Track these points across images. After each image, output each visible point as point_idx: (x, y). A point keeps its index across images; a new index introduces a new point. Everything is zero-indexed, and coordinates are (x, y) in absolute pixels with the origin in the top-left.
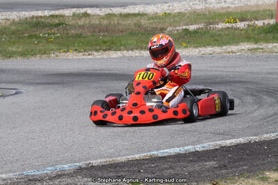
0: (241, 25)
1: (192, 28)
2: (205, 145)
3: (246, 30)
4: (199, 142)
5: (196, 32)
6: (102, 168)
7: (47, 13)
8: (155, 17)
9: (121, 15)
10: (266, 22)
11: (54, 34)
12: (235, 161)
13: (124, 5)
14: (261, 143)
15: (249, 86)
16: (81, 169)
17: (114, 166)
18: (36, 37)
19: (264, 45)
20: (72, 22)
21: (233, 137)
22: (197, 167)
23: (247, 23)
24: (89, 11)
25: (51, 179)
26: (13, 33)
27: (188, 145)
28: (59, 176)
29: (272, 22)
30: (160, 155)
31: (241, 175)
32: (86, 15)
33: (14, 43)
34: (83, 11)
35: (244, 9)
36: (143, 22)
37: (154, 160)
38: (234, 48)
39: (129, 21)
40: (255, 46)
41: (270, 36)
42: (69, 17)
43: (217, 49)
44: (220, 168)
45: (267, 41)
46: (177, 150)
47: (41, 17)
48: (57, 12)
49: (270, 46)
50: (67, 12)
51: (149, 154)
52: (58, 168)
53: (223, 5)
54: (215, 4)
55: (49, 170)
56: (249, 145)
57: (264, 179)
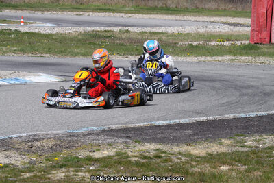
0: (227, 43)
1: (195, 43)
2: (187, 120)
3: (230, 47)
4: (184, 117)
5: (197, 46)
6: (118, 130)
7: (102, 29)
8: (172, 35)
9: (150, 33)
10: (243, 42)
11: (105, 42)
12: (204, 131)
13: (153, 26)
14: (223, 121)
15: (225, 82)
16: (104, 130)
17: (126, 130)
18: (94, 44)
19: (239, 57)
20: (118, 35)
21: (207, 115)
22: (179, 133)
23: (231, 42)
24: (130, 29)
25: (84, 135)
26: (80, 40)
27: (175, 119)
28: (89, 134)
29: (247, 42)
30: (157, 125)
31: (206, 140)
32: (127, 31)
33: (79, 47)
34: (126, 28)
35: (230, 33)
36: (164, 38)
37: (152, 127)
38: (220, 58)
39: (155, 37)
40: (234, 58)
41: (244, 51)
42: (116, 32)
43: (209, 58)
44: (194, 135)
45: (242, 55)
46: (168, 122)
47: (98, 31)
48: (109, 29)
49: (243, 58)
50: (116, 29)
51: (149, 123)
52: (90, 129)
53: (217, 30)
54: (212, 29)
55: (84, 130)
56: (215, 121)
57: (221, 144)
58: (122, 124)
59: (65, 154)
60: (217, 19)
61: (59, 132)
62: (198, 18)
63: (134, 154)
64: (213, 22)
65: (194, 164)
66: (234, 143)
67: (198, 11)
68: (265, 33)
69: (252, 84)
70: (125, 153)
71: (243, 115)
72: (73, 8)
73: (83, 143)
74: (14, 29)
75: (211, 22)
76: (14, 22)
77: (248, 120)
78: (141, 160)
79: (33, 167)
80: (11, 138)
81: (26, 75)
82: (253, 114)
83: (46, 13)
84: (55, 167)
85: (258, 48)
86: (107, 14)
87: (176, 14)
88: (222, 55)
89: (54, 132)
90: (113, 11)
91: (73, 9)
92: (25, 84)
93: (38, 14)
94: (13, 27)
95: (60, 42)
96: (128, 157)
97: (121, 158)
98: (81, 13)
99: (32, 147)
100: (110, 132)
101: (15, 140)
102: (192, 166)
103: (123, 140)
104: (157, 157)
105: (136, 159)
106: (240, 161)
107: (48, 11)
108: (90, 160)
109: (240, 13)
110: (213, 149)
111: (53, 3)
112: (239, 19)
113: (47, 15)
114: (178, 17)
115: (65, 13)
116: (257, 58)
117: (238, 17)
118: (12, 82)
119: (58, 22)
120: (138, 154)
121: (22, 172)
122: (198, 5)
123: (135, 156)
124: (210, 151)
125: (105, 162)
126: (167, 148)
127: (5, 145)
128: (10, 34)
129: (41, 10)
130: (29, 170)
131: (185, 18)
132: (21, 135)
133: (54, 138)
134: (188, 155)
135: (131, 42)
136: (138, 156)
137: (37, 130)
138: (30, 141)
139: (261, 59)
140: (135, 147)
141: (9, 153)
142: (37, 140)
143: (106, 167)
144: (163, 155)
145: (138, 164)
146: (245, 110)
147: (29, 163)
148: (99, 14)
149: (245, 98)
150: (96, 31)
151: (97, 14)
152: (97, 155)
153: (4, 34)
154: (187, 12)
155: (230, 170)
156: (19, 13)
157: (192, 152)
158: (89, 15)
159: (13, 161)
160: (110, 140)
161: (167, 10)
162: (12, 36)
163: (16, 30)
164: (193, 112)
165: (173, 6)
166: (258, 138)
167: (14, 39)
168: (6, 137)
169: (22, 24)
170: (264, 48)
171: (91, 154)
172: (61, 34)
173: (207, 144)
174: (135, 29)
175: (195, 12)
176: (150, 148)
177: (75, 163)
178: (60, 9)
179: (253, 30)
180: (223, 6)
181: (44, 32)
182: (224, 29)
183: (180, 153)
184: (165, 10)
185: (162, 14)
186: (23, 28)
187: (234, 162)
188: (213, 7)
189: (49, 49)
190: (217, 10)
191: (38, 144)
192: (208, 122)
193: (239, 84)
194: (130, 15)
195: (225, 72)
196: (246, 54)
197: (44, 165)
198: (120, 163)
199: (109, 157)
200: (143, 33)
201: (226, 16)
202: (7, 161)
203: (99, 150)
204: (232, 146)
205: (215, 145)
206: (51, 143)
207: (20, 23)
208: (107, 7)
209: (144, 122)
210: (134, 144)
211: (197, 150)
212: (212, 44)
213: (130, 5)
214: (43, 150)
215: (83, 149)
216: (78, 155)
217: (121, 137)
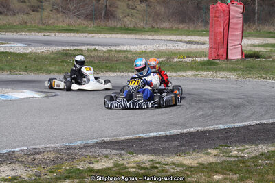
0: (187, 60)
2: (171, 132)
3: (191, 63)
5: (161, 63)
6: (111, 143)
7: (72, 48)
8: (136, 53)
9: (116, 51)
10: (202, 59)
12: (190, 142)
14: (205, 132)
16: (98, 143)
17: (118, 142)
19: (201, 73)
20: (87, 54)
21: (188, 128)
22: (167, 145)
23: (191, 59)
24: (97, 48)
25: (81, 148)
26: (52, 59)
27: (161, 131)
28: (85, 147)
29: (206, 59)
30: (145, 137)
31: (194, 151)
32: (95, 50)
33: (53, 65)
34: (93, 47)
36: (129, 55)
37: (141, 139)
38: (184, 74)
39: (121, 55)
40: (196, 73)
41: (205, 67)
42: (85, 51)
44: (181, 146)
45: (203, 70)
46: (155, 134)
47: (69, 50)
48: (78, 48)
49: (205, 73)
50: (84, 48)
51: (138, 136)
52: (84, 142)
53: (177, 48)
54: (172, 47)
55: (79, 143)
56: (197, 133)
57: (208, 154)
59: (66, 166)
61: (56, 145)
63: (132, 165)
64: (170, 40)
65: (189, 173)
66: (221, 153)
67: (154, 30)
68: (222, 51)
69: (220, 97)
70: (123, 164)
71: (221, 127)
72: (40, 29)
73: (81, 155)
75: (167, 40)
77: (227, 131)
78: (139, 171)
79: (39, 179)
80: (14, 152)
81: (10, 92)
82: (231, 126)
83: (15, 34)
84: (59, 178)
85: (217, 64)
86: (72, 34)
87: (135, 34)
88: (185, 71)
89: (52, 145)
90: (77, 31)
92: (11, 100)
93: (9, 35)
95: (35, 60)
96: (126, 168)
97: (120, 169)
98: (48, 34)
99: (35, 160)
100: (103, 145)
102: (188, 176)
103: (118, 152)
104: (153, 167)
105: (134, 170)
106: (231, 170)
107: (17, 32)
108: (91, 170)
109: (192, 31)
110: (203, 159)
111: (21, 25)
112: (193, 37)
113: (17, 35)
114: (137, 37)
115: (33, 33)
116: (218, 73)
117: (192, 35)
119: (29, 42)
120: (135, 165)
122: (154, 25)
123: (133, 167)
124: (200, 162)
126: (159, 159)
127: (10, 158)
131: (144, 37)
132: (23, 148)
133: (53, 151)
134: (182, 165)
135: (100, 60)
136: (135, 167)
138: (32, 154)
139: (222, 74)
140: (129, 158)
141: (15, 166)
142: (38, 153)
144: (158, 166)
146: (221, 121)
147: (35, 175)
148: (65, 34)
149: (218, 111)
150: (66, 50)
151: (63, 34)
152: (97, 166)
154: (144, 31)
155: (225, 179)
157: (184, 162)
158: (56, 35)
159: (19, 174)
160: (106, 152)
161: (126, 30)
164: (174, 124)
165: (131, 26)
166: (240, 148)
168: (9, 150)
170: (222, 63)
171: (92, 166)
172: (35, 53)
173: (195, 155)
175: (152, 31)
179: (211, 48)
180: (176, 26)
182: (183, 47)
183: (173, 164)
184: (124, 30)
185: (121, 33)
187: (225, 171)
188: (168, 27)
189: (26, 67)
190: (171, 29)
191: (38, 157)
192: (191, 134)
193: (208, 97)
194: (93, 35)
195: (192, 87)
196: (208, 70)
197: (49, 177)
198: (120, 174)
199: (109, 168)
200: (109, 51)
201: (181, 34)
202: (13, 174)
203: (97, 162)
204: (219, 156)
205: (203, 155)
206: (52, 156)
208: (71, 28)
209: (131, 134)
210: (128, 156)
212: (175, 60)
213: (92, 25)
214: (45, 162)
215: (82, 160)
216: (79, 167)
217: (115, 149)
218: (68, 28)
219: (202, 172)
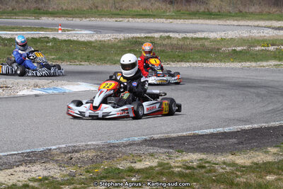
0: (271, 48)
1: (239, 49)
2: (231, 128)
3: (275, 52)
4: (228, 126)
5: (240, 52)
6: (160, 140)
7: (143, 35)
8: (215, 40)
9: (192, 38)
12: (249, 139)
13: (195, 32)
14: (269, 128)
15: (270, 89)
16: (146, 140)
17: (168, 140)
18: (134, 51)
20: (159, 42)
21: (252, 123)
22: (223, 142)
23: (276, 47)
24: (171, 35)
25: (125, 146)
26: (119, 47)
27: (219, 127)
28: (130, 144)
30: (200, 133)
31: (252, 149)
32: (169, 37)
34: (167, 34)
35: (275, 38)
36: (207, 43)
37: (195, 136)
38: (265, 64)
39: (197, 43)
40: (279, 63)
42: (157, 38)
43: (254, 64)
44: (239, 144)
46: (212, 131)
47: (139, 38)
48: (149, 35)
50: (156, 35)
51: (193, 132)
52: (131, 139)
53: (262, 34)
54: (256, 33)
55: (125, 140)
56: (261, 129)
57: (267, 152)
58: (164, 133)
59: (105, 165)
60: (262, 23)
61: (99, 142)
62: (242, 23)
63: (177, 164)
64: (258, 26)
65: (239, 173)
66: (281, 151)
67: (241, 15)
70: (168, 164)
73: (124, 153)
74: (51, 37)
75: (255, 26)
76: (52, 30)
78: (184, 171)
79: (73, 179)
80: (50, 149)
81: (64, 84)
83: (84, 19)
86: (148, 20)
87: (219, 19)
88: (267, 60)
89: (94, 143)
90: (154, 16)
91: (112, 15)
92: (64, 93)
93: (77, 21)
94: (51, 35)
95: (100, 49)
96: (171, 167)
97: (163, 169)
98: (121, 19)
99: (71, 159)
100: (152, 142)
101: (55, 152)
102: (237, 176)
103: (165, 150)
104: (201, 167)
105: (179, 169)
107: (86, 18)
108: (131, 170)
110: (259, 158)
111: (92, 9)
113: (85, 21)
114: (221, 22)
115: (104, 19)
118: (51, 92)
119: (97, 29)
120: (181, 165)
121: (61, 184)
122: (241, 9)
123: (178, 167)
124: (255, 161)
125: (147, 173)
126: (211, 158)
127: (44, 157)
128: (48, 42)
129: (79, 17)
130: (69, 183)
131: (228, 22)
132: (60, 146)
133: (94, 149)
134: (233, 164)
135: (173, 49)
136: (180, 167)
137: (76, 141)
138: (70, 153)
140: (177, 157)
141: (48, 166)
142: (76, 152)
143: (148, 178)
144: (207, 165)
145: (181, 175)
147: (69, 175)
148: (139, 20)
150: (136, 38)
151: (137, 20)
152: (138, 166)
153: (42, 42)
154: (230, 16)
155: (276, 180)
156: (57, 20)
157: (237, 162)
158: (129, 21)
159: (52, 174)
160: (152, 150)
161: (209, 15)
162: (50, 44)
163: (54, 38)
164: (237, 120)
165: (215, 10)
167: (52, 47)
168: (45, 148)
169: (60, 32)
171: (133, 165)
172: (100, 41)
173: (252, 153)
174: (176, 35)
175: (239, 16)
176: (194, 158)
177: (116, 174)
178: (99, 15)
180: (267, 10)
181: (83, 39)
182: (269, 34)
183: (224, 163)
184: (208, 15)
185: (204, 18)
186: (61, 36)
187: (280, 171)
188: (257, 11)
189: (88, 57)
190: (261, 13)
191: (78, 155)
192: (253, 130)
194: (171, 20)
195: (270, 78)
197: (84, 177)
198: (162, 174)
199: (151, 168)
200: (185, 38)
201: (271, 20)
202: (45, 174)
203: (140, 161)
204: (279, 154)
205: (261, 154)
206: (91, 154)
207: (57, 30)
208: (148, 12)
209: (187, 131)
210: (177, 154)
211: (242, 160)
212: (257, 49)
213: (171, 9)
214: (83, 161)
215: (124, 159)
216: (119, 166)
217: (163, 147)
218: (144, 13)
219: (253, 172)
